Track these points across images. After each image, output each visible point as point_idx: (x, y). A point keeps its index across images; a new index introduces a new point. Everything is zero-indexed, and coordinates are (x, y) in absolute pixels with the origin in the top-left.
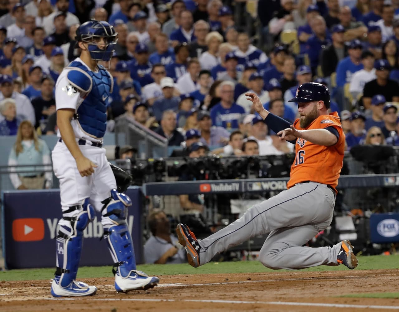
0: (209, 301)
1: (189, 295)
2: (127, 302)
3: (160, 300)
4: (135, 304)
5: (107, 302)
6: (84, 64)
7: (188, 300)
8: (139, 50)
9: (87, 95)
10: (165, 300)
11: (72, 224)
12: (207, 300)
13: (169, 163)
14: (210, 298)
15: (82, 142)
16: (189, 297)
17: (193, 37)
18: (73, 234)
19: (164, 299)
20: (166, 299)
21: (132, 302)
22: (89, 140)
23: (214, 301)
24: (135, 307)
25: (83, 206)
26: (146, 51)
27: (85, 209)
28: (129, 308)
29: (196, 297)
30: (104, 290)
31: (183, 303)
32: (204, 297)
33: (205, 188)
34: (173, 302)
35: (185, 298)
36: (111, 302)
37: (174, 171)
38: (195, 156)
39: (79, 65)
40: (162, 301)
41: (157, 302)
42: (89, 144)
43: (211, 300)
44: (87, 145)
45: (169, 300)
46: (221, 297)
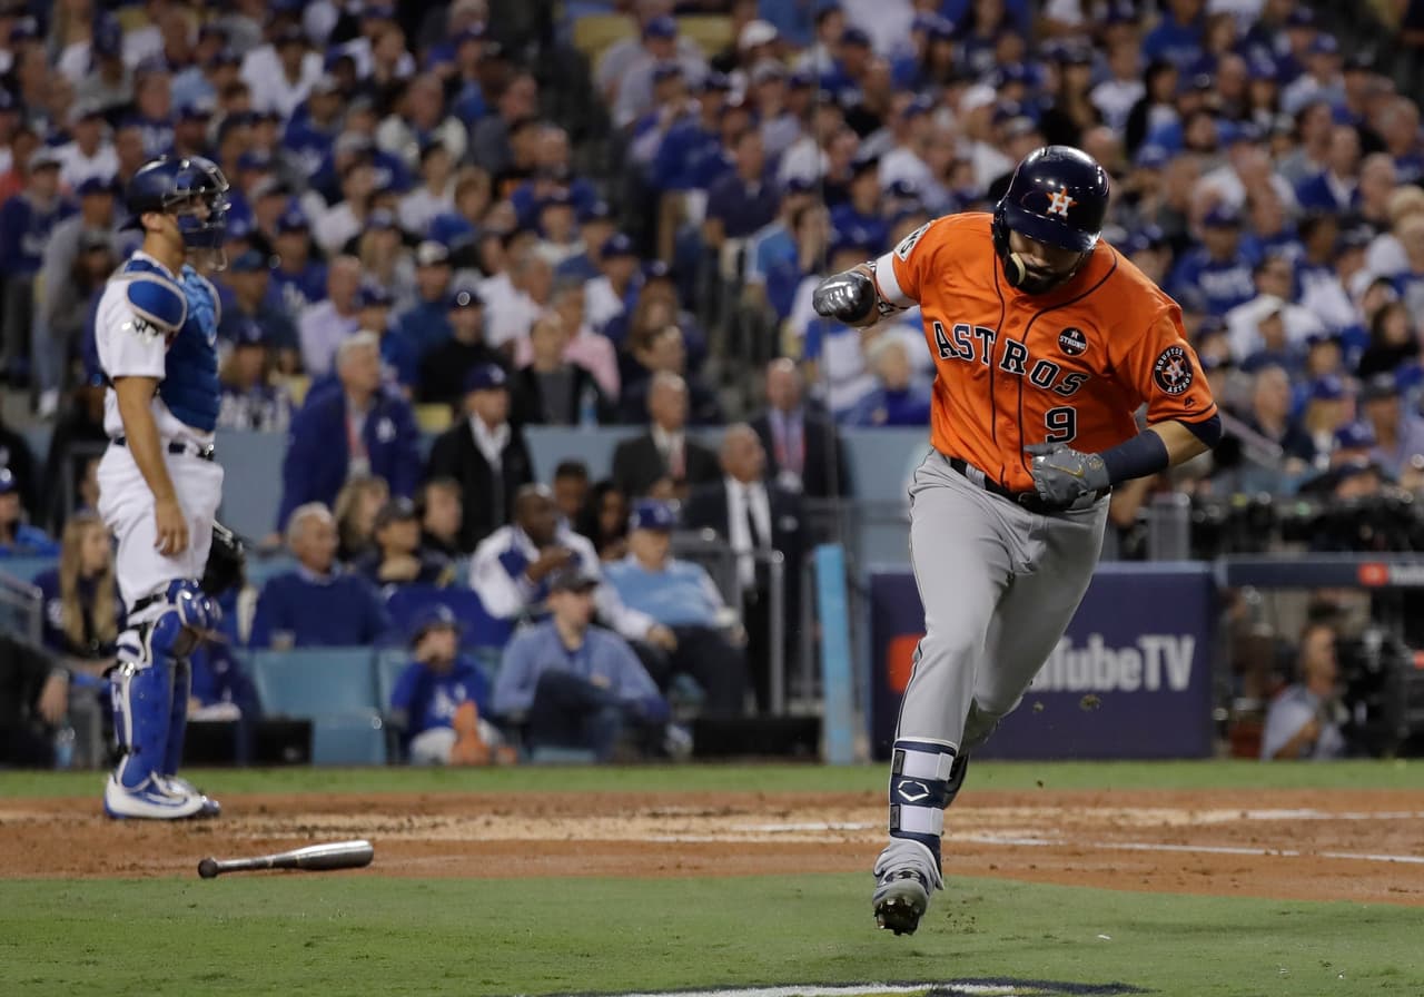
0: (1386, 858)
1: (1335, 840)
2: (1181, 854)
3: (1261, 852)
4: (1200, 861)
5: (1130, 851)
6: (156, 264)
7: (1333, 855)
8: (1214, 219)
9: (175, 335)
10: (1274, 852)
11: (142, 637)
12: (1381, 854)
13: (1285, 510)
14: (1387, 851)
15: (177, 448)
16: (1334, 847)
17: (1356, 195)
18: (145, 660)
19: (1272, 848)
20: (1276, 848)
21: (1193, 854)
22: (193, 440)
23: (1397, 859)
24: (1199, 867)
25: (167, 594)
26: (1234, 223)
27: (172, 600)
28: (1185, 869)
29: (1352, 847)
30: (1122, 822)
31: (1319, 862)
32: (1373, 848)
33: (1373, 574)
34: (1295, 857)
35: (1325, 848)
36: (1140, 852)
37: (1296, 531)
38: (1352, 492)
39: (147, 266)
40: (1267, 854)
41: (1255, 857)
42: (191, 451)
43: (1389, 854)
44: (187, 453)
45: (1286, 853)
46: (1414, 849)
